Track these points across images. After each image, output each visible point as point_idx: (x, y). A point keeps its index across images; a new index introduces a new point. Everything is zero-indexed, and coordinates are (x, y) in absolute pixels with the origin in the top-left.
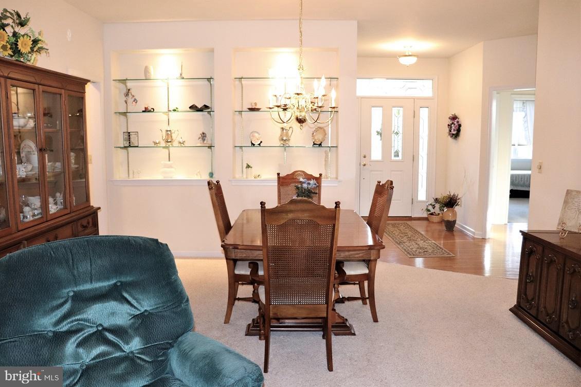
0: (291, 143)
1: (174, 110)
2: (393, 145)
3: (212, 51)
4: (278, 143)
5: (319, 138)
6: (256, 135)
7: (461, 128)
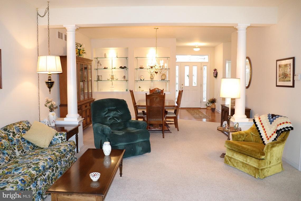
0: (154, 79)
1: (114, 68)
2: (193, 80)
3: (128, 48)
4: (150, 79)
5: (163, 77)
6: (142, 77)
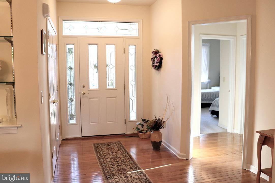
2: (107, 77)
7: (163, 61)
